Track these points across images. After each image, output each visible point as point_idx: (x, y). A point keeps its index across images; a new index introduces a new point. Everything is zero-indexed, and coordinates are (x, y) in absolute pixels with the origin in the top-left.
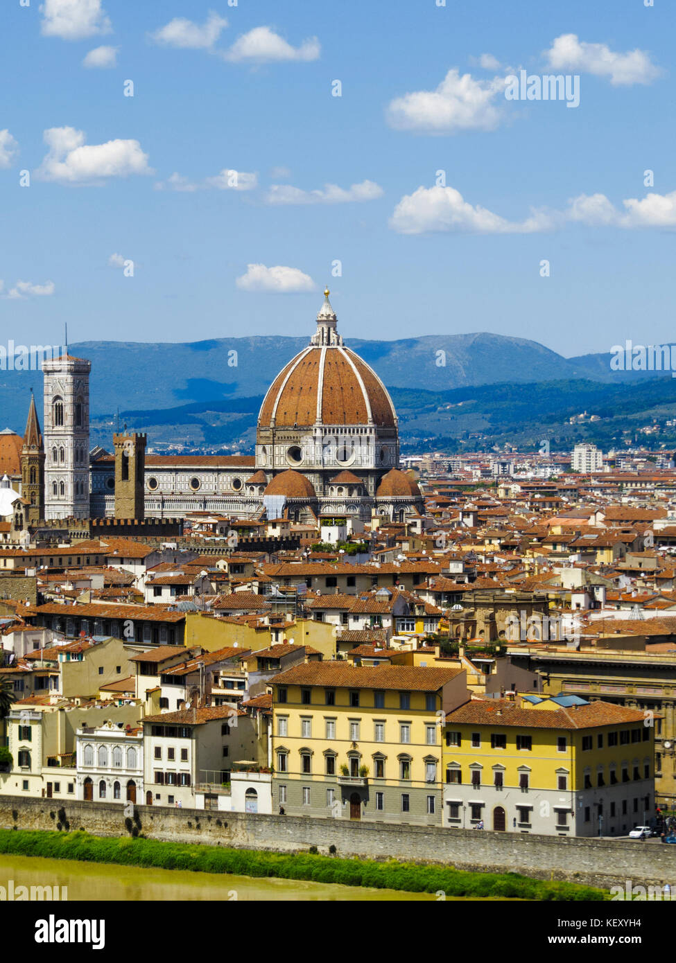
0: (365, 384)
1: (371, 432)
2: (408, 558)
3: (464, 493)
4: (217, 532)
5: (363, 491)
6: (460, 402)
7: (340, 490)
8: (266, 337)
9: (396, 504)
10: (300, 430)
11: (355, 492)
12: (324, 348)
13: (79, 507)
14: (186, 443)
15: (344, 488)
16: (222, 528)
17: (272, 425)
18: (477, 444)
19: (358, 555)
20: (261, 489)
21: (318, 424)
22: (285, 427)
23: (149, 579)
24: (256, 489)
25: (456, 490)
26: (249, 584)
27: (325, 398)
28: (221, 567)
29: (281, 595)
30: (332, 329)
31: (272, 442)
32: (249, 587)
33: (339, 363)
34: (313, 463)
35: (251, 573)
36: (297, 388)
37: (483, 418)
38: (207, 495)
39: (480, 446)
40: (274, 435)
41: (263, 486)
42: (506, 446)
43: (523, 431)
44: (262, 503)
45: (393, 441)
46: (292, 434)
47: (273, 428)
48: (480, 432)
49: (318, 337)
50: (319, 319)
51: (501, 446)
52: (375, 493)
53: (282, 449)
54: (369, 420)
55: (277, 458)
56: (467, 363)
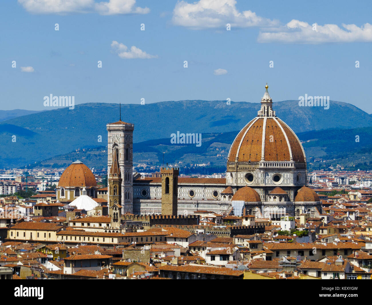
0: (289, 139)
1: (292, 165)
2: (341, 240)
3: (329, 197)
4: (216, 222)
5: (287, 199)
6: (308, 140)
7: (275, 198)
8: (192, 101)
9: (306, 206)
10: (252, 164)
11: (283, 199)
12: (265, 118)
13: (127, 206)
14: (148, 163)
15: (277, 197)
16: (218, 220)
17: (236, 161)
18: (320, 165)
19: (303, 237)
20: (230, 197)
21: (262, 161)
22: (243, 163)
23: (208, 252)
24: (227, 197)
25: (324, 195)
26: (261, 255)
27: (266, 146)
28: (245, 245)
29: (288, 262)
30: (269, 107)
31: (236, 171)
32: (261, 256)
33: (274, 127)
34: (259, 182)
35: (261, 248)
36: (250, 140)
37: (322, 149)
38: (199, 200)
39: (322, 166)
40: (237, 167)
41: (231, 195)
42: (337, 167)
43: (347, 158)
44: (231, 205)
45: (304, 170)
46: (248, 166)
47: (236, 163)
48: (321, 158)
49: (262, 112)
50: (262, 102)
51: (335, 166)
52: (294, 200)
53: (242, 175)
54: (291, 158)
55: (239, 180)
56: (311, 116)
